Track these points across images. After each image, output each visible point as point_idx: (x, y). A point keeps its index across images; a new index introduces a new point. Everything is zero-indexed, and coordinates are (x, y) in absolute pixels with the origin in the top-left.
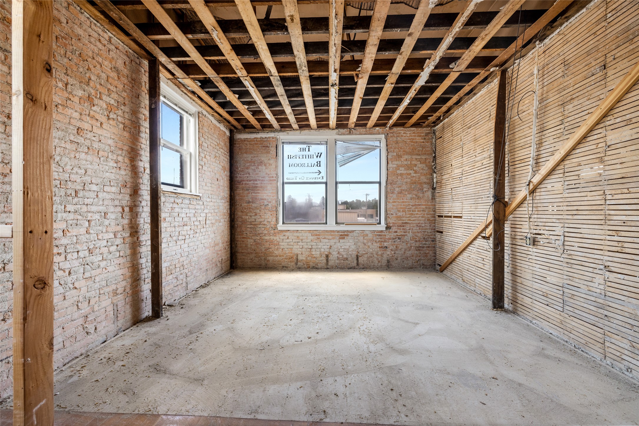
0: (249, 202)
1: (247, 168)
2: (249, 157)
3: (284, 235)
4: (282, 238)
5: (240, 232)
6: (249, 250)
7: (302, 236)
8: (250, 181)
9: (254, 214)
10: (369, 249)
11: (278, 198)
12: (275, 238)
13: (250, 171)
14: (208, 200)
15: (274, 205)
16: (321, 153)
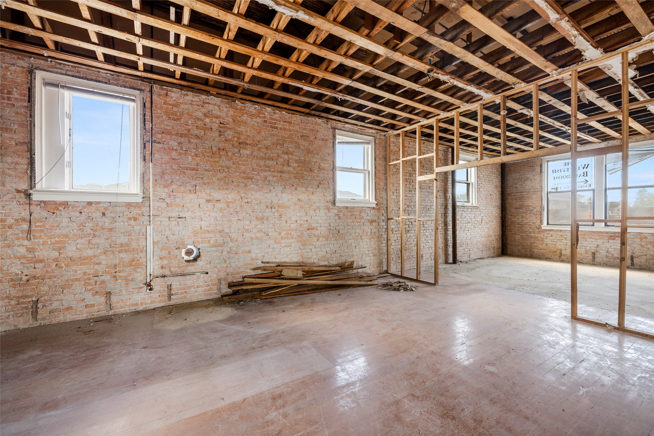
0: (517, 208)
1: (516, 184)
2: (517, 176)
3: (548, 234)
4: (546, 235)
5: (510, 230)
6: (517, 243)
7: (566, 235)
8: (518, 193)
9: (521, 217)
10: (648, 251)
11: (542, 204)
12: (539, 235)
13: (518, 186)
14: (483, 208)
15: (538, 210)
16: (588, 165)
